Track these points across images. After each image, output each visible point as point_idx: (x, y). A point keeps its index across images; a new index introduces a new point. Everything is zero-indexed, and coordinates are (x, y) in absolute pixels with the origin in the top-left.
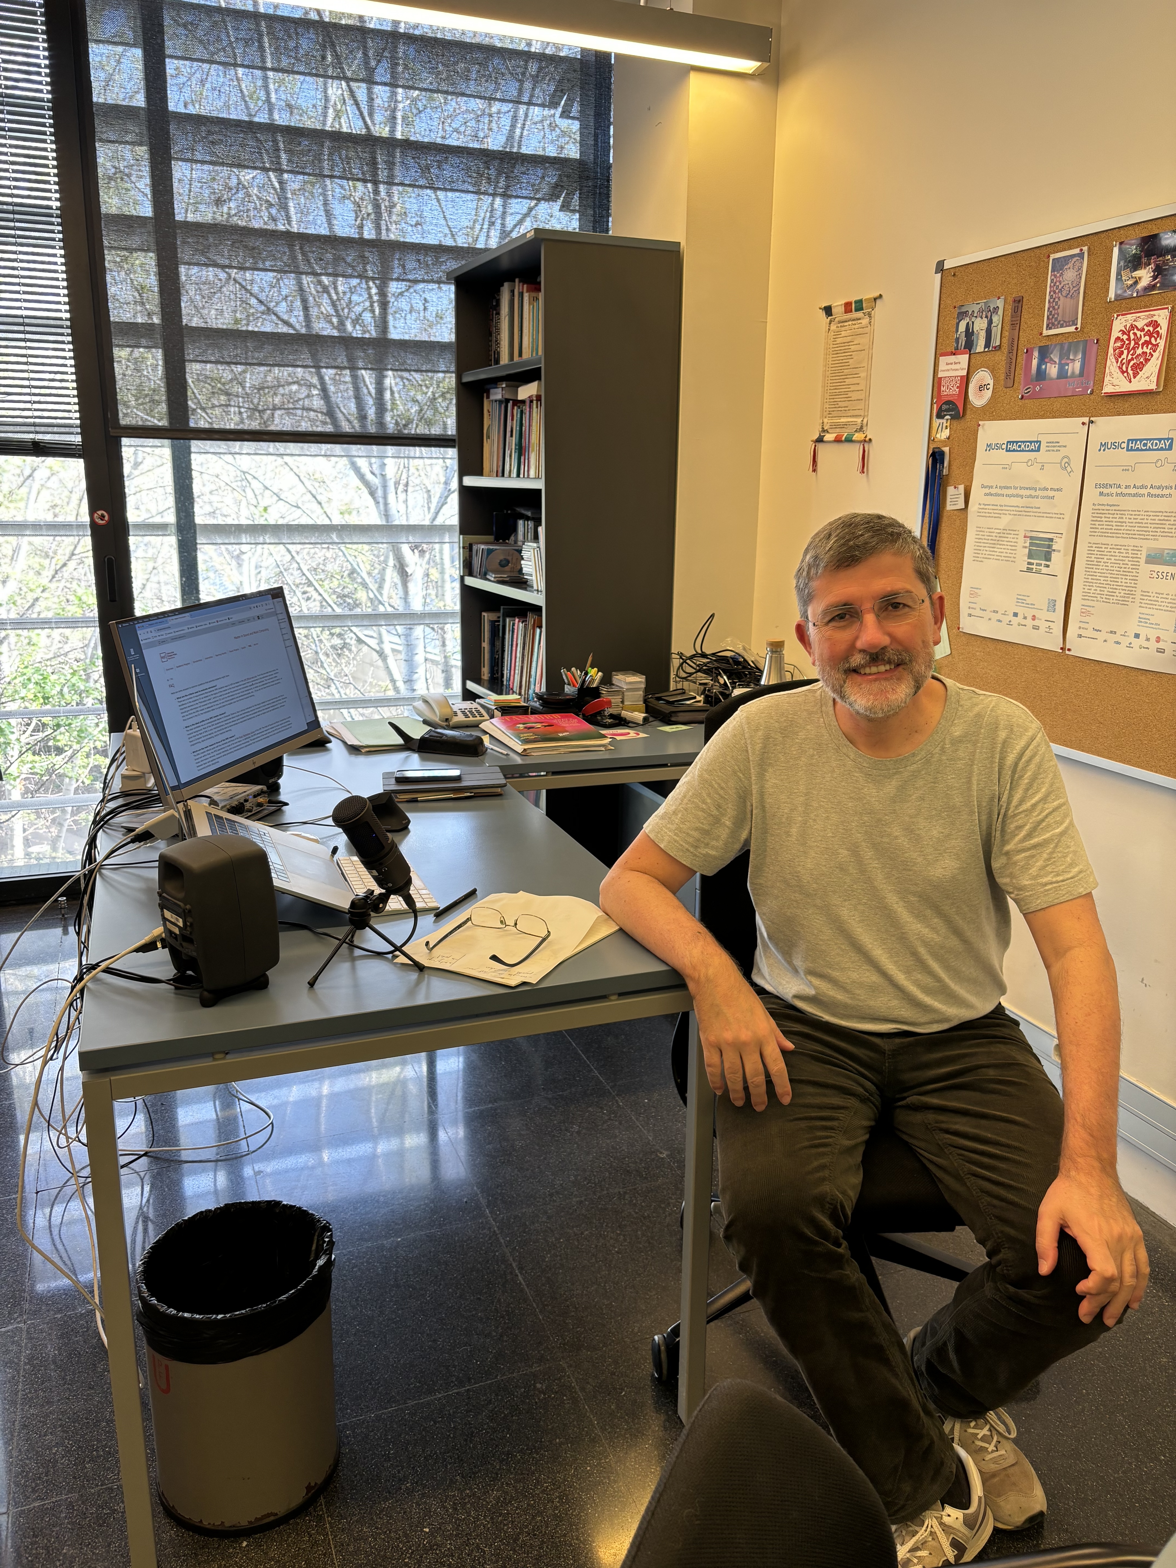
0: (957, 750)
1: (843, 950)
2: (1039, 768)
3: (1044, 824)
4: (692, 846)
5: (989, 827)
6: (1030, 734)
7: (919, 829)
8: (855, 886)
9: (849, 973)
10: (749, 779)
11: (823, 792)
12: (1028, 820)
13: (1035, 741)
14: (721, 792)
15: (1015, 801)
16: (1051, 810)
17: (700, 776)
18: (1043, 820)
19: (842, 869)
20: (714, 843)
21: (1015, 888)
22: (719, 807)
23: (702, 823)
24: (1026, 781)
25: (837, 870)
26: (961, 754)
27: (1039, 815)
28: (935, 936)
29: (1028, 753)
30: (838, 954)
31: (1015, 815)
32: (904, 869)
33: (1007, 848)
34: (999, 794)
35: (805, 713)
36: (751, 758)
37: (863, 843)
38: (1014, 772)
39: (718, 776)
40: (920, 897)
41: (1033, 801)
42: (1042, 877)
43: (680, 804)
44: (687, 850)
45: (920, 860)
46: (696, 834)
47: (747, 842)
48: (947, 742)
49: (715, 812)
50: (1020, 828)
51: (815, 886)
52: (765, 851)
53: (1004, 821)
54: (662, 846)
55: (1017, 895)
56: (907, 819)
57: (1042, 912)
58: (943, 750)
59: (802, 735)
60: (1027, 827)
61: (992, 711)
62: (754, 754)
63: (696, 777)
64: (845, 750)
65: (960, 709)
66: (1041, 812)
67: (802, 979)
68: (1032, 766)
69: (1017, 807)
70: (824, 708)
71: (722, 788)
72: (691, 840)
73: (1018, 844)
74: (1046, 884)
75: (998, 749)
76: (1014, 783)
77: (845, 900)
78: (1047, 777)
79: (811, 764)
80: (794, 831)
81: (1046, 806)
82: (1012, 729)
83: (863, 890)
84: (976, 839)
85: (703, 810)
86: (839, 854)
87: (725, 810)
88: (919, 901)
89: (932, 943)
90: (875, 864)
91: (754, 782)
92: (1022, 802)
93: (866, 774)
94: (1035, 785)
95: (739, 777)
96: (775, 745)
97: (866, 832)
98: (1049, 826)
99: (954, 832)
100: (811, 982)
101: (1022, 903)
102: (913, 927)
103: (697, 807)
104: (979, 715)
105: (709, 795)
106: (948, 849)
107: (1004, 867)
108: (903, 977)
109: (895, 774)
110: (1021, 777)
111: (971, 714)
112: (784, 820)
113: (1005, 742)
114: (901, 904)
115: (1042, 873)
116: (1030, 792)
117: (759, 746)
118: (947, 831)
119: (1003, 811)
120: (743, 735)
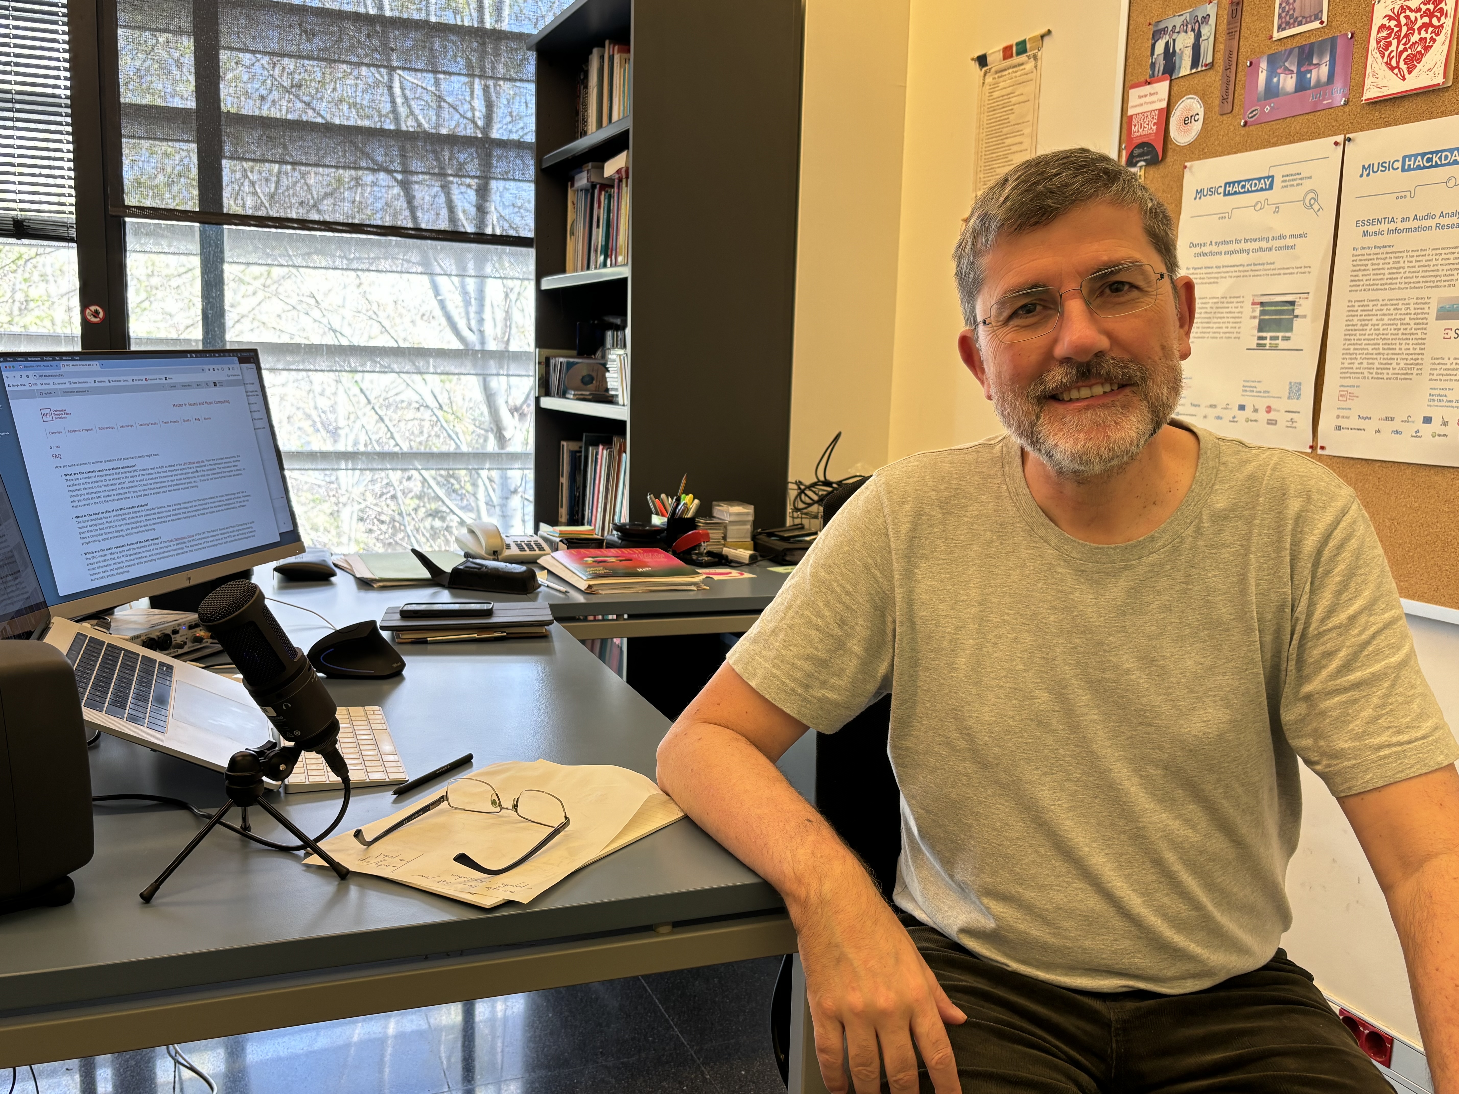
0: (1221, 531)
1: (1041, 857)
2: (1357, 558)
3: (1370, 648)
4: (801, 685)
5: (1277, 654)
6: (1339, 504)
7: (1164, 658)
8: (1061, 751)
9: (1052, 893)
10: (890, 579)
11: (1007, 599)
12: (1343, 641)
13: (1348, 516)
14: (847, 600)
15: (1319, 612)
16: (1381, 625)
17: (814, 575)
18: (1368, 643)
19: (1040, 723)
20: (835, 680)
21: (1324, 754)
22: (842, 623)
23: (816, 648)
24: (1338, 579)
25: (1033, 725)
26: (1227, 536)
27: (1361, 633)
28: (1190, 833)
29: (1338, 535)
30: (1033, 862)
31: (1320, 635)
32: (1141, 724)
33: (1308, 688)
34: (1293, 600)
35: (977, 477)
36: (893, 546)
37: (1074, 681)
38: (1316, 564)
39: (841, 574)
40: (1166, 768)
41: (1351, 611)
42: (1371, 735)
43: (783, 619)
44: (793, 690)
45: (1165, 708)
46: (806, 665)
47: (887, 681)
48: (1205, 518)
49: (836, 631)
50: (1329, 655)
51: (997, 750)
52: (916, 695)
53: (1301, 645)
54: (753, 684)
55: (1329, 766)
56: (1144, 641)
57: (1376, 794)
58: (1198, 531)
59: (973, 510)
60: (1342, 654)
61: (1274, 469)
62: (897, 538)
63: (808, 577)
64: (1042, 532)
65: (1222, 468)
66: (1365, 629)
67: (974, 902)
68: (1346, 555)
69: (1323, 620)
70: (1007, 469)
71: (848, 593)
72: (799, 675)
73: (1327, 681)
74: (1380, 747)
75: (1289, 529)
76: (1317, 583)
77: (1045, 774)
78: (1370, 572)
79: (988, 556)
80: (961, 661)
81: (1371, 619)
82: (1309, 498)
83: (1074, 757)
84: (1258, 674)
85: (818, 628)
86: (1034, 698)
87: (851, 627)
88: (1164, 776)
89: (1186, 845)
90: (1093, 715)
91: (897, 583)
92: (1331, 612)
93: (1077, 570)
94: (1352, 585)
95: (874, 577)
96: (930, 526)
97: (1078, 662)
98: (1378, 652)
99: (1220, 663)
100: (988, 908)
101: (1338, 780)
102: (1155, 818)
103: (809, 623)
104: (1252, 477)
105: (827, 603)
106: (1210, 690)
107: (1302, 720)
108: (1139, 901)
109: (1124, 569)
110: (1328, 573)
111: (1240, 476)
112: (945, 644)
113: (1298, 518)
114: (1136, 780)
115: (1372, 729)
116: (1345, 597)
117: (905, 528)
118: (1208, 662)
119: (1299, 628)
120: (881, 510)
